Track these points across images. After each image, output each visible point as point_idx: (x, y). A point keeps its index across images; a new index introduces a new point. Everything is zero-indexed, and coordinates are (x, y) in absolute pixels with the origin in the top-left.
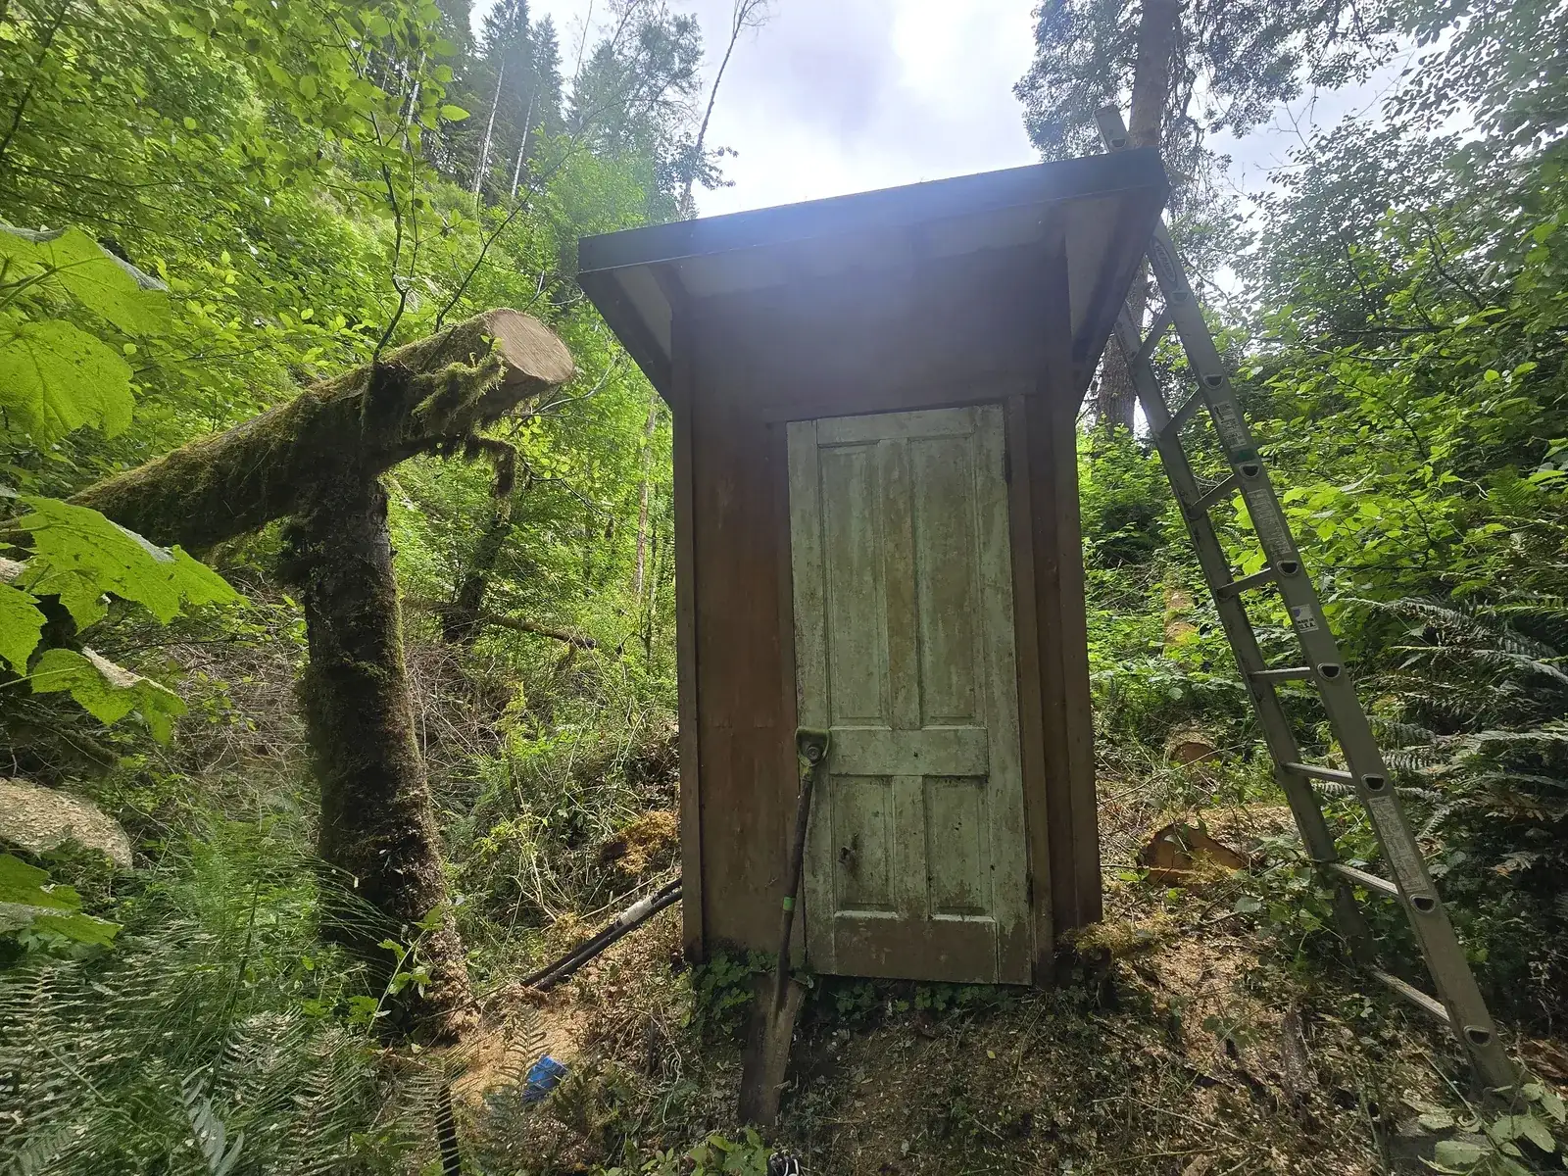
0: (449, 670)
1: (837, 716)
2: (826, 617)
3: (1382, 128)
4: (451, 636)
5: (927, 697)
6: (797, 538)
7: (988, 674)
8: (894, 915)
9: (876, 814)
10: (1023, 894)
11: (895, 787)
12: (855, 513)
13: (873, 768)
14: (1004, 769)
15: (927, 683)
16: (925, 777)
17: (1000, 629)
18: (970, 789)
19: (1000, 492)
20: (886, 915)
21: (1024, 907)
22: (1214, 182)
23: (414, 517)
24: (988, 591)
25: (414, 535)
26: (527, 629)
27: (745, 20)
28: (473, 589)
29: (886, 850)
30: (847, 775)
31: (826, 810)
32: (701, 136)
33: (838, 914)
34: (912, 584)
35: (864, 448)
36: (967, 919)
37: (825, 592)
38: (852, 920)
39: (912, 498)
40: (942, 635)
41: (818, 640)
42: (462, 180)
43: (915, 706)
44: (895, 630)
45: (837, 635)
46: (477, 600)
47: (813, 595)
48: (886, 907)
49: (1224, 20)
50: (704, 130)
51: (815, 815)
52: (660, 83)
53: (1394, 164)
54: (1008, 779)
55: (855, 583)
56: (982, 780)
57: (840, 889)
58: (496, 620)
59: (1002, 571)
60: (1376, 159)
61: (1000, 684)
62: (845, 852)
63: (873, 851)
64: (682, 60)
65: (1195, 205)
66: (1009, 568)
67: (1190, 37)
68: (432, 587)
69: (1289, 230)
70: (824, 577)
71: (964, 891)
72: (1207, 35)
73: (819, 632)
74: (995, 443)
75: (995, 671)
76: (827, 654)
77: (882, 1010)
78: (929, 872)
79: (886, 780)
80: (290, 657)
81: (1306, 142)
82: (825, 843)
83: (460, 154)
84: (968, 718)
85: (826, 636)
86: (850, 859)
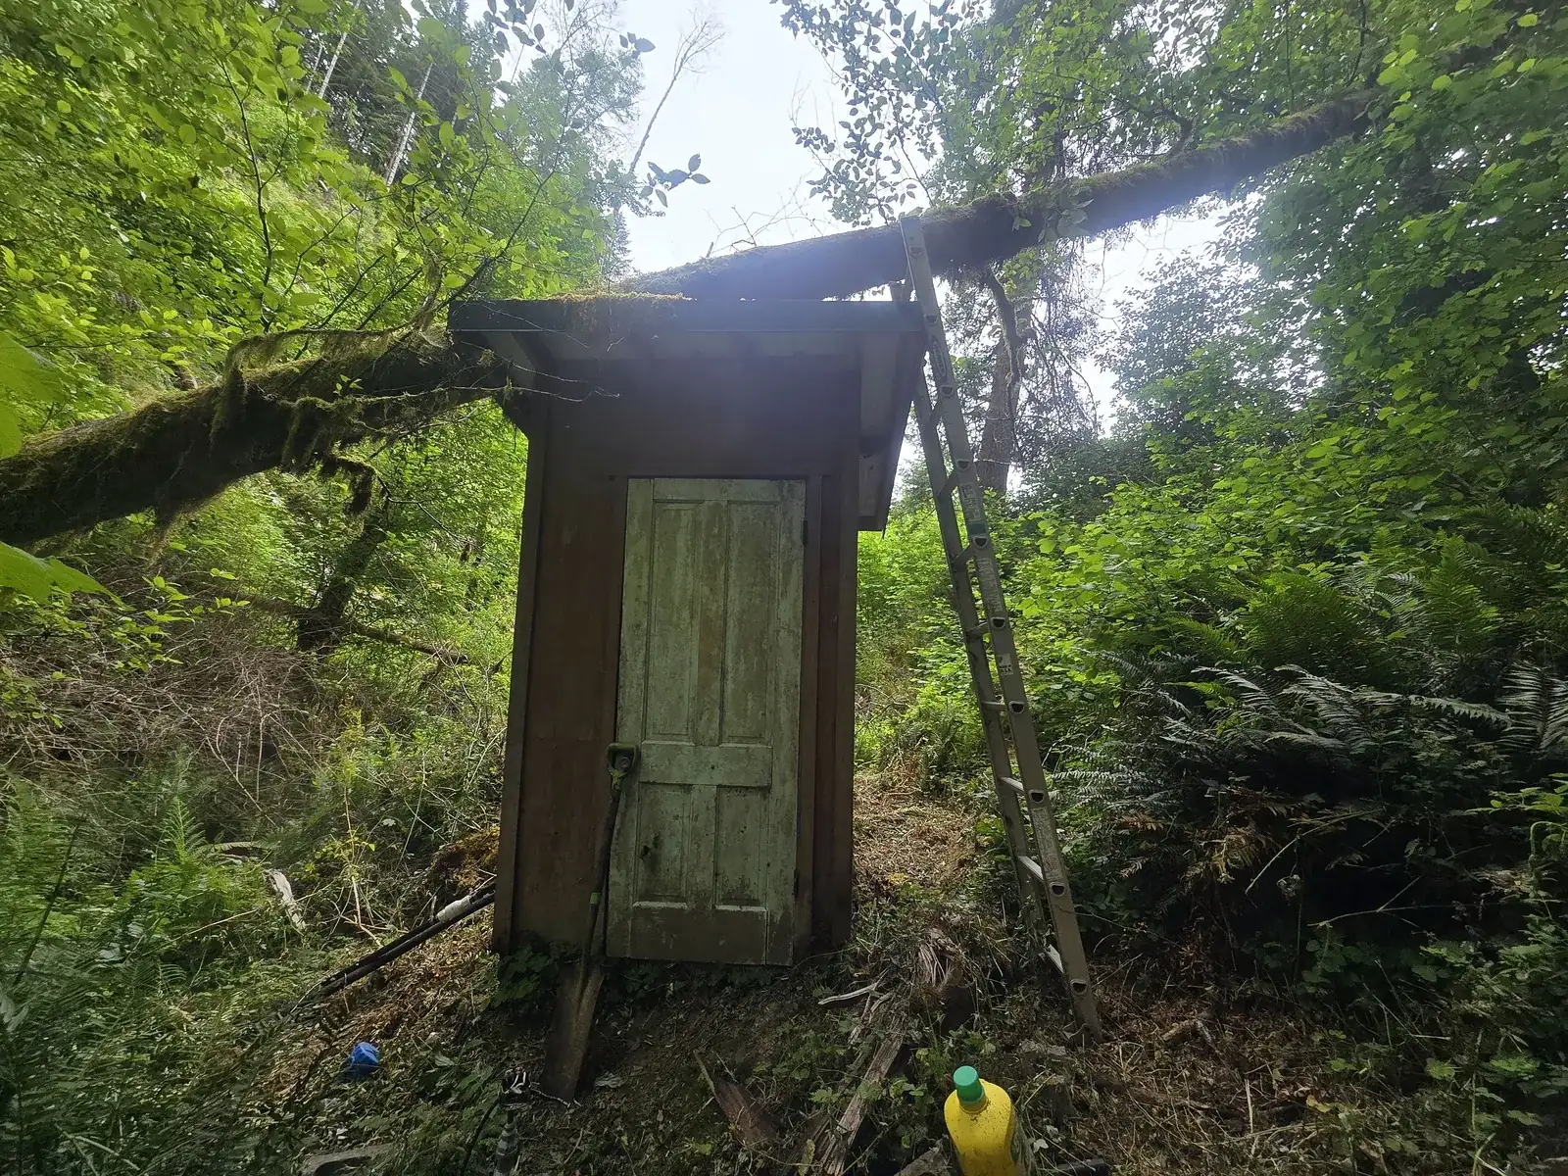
0: (298, 677)
1: (650, 731)
2: (648, 643)
3: (1208, 266)
4: (305, 643)
5: (727, 719)
6: (629, 578)
7: (776, 702)
8: (684, 905)
9: (676, 818)
10: (791, 888)
11: (694, 794)
12: (680, 559)
13: (677, 778)
14: (783, 782)
15: (728, 705)
16: (719, 786)
17: (789, 665)
18: (755, 799)
19: (798, 552)
20: (677, 905)
21: (791, 898)
22: (1087, 285)
23: (279, 515)
24: (783, 633)
25: (277, 533)
26: (394, 640)
27: (686, 65)
28: (335, 595)
29: (682, 848)
30: (654, 783)
31: (634, 811)
32: (633, 165)
33: (637, 904)
34: (720, 622)
35: (691, 506)
36: (744, 909)
37: (649, 625)
38: (648, 910)
39: (727, 551)
40: (742, 667)
41: (640, 665)
42: (376, 163)
43: (716, 725)
44: (705, 660)
45: (656, 662)
46: (340, 609)
47: (638, 626)
48: (678, 898)
49: (1100, 151)
50: (637, 159)
51: (624, 815)
52: (598, 108)
53: (1217, 296)
54: (786, 791)
55: (675, 619)
56: (765, 791)
57: (640, 883)
58: (361, 630)
59: (795, 618)
60: (1204, 290)
61: (786, 714)
62: (646, 849)
63: (671, 850)
64: (622, 91)
65: (1069, 302)
66: (800, 615)
67: (1073, 160)
68: (291, 591)
69: (1140, 336)
70: (649, 613)
71: (744, 885)
72: (1086, 161)
73: (641, 658)
74: (798, 513)
75: (784, 698)
76: (646, 677)
77: (664, 990)
78: (716, 867)
79: (687, 788)
80: (110, 656)
81: (1152, 267)
82: (631, 840)
83: (376, 136)
84: (758, 737)
85: (646, 662)
86: (650, 855)
